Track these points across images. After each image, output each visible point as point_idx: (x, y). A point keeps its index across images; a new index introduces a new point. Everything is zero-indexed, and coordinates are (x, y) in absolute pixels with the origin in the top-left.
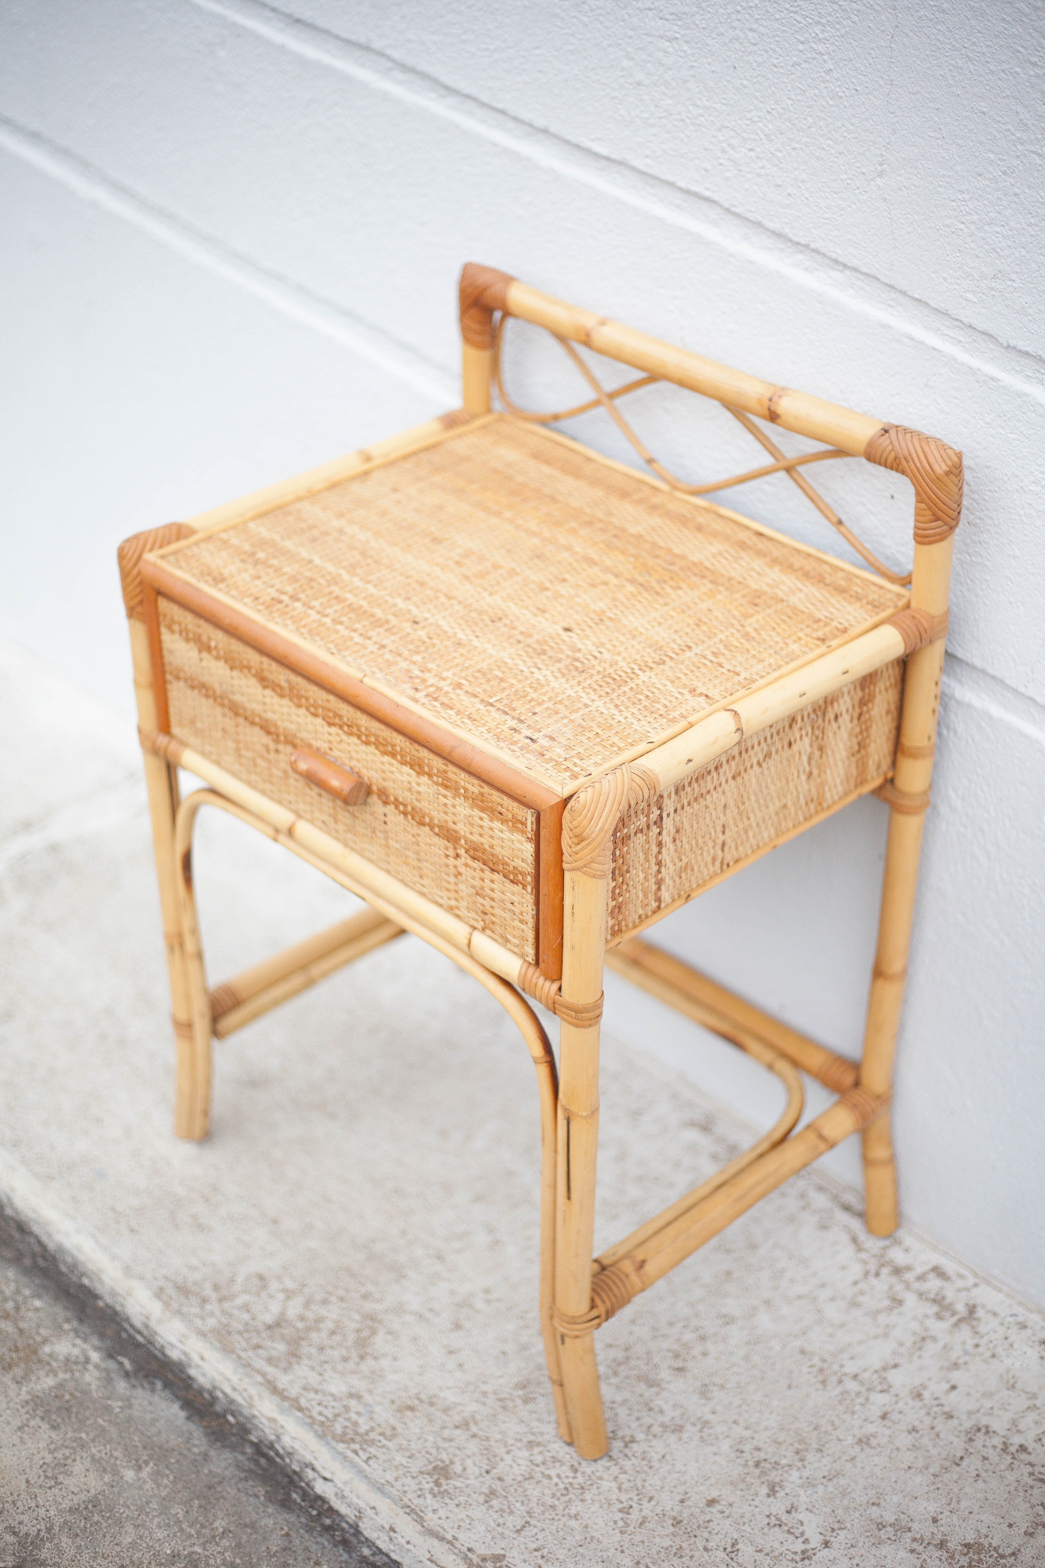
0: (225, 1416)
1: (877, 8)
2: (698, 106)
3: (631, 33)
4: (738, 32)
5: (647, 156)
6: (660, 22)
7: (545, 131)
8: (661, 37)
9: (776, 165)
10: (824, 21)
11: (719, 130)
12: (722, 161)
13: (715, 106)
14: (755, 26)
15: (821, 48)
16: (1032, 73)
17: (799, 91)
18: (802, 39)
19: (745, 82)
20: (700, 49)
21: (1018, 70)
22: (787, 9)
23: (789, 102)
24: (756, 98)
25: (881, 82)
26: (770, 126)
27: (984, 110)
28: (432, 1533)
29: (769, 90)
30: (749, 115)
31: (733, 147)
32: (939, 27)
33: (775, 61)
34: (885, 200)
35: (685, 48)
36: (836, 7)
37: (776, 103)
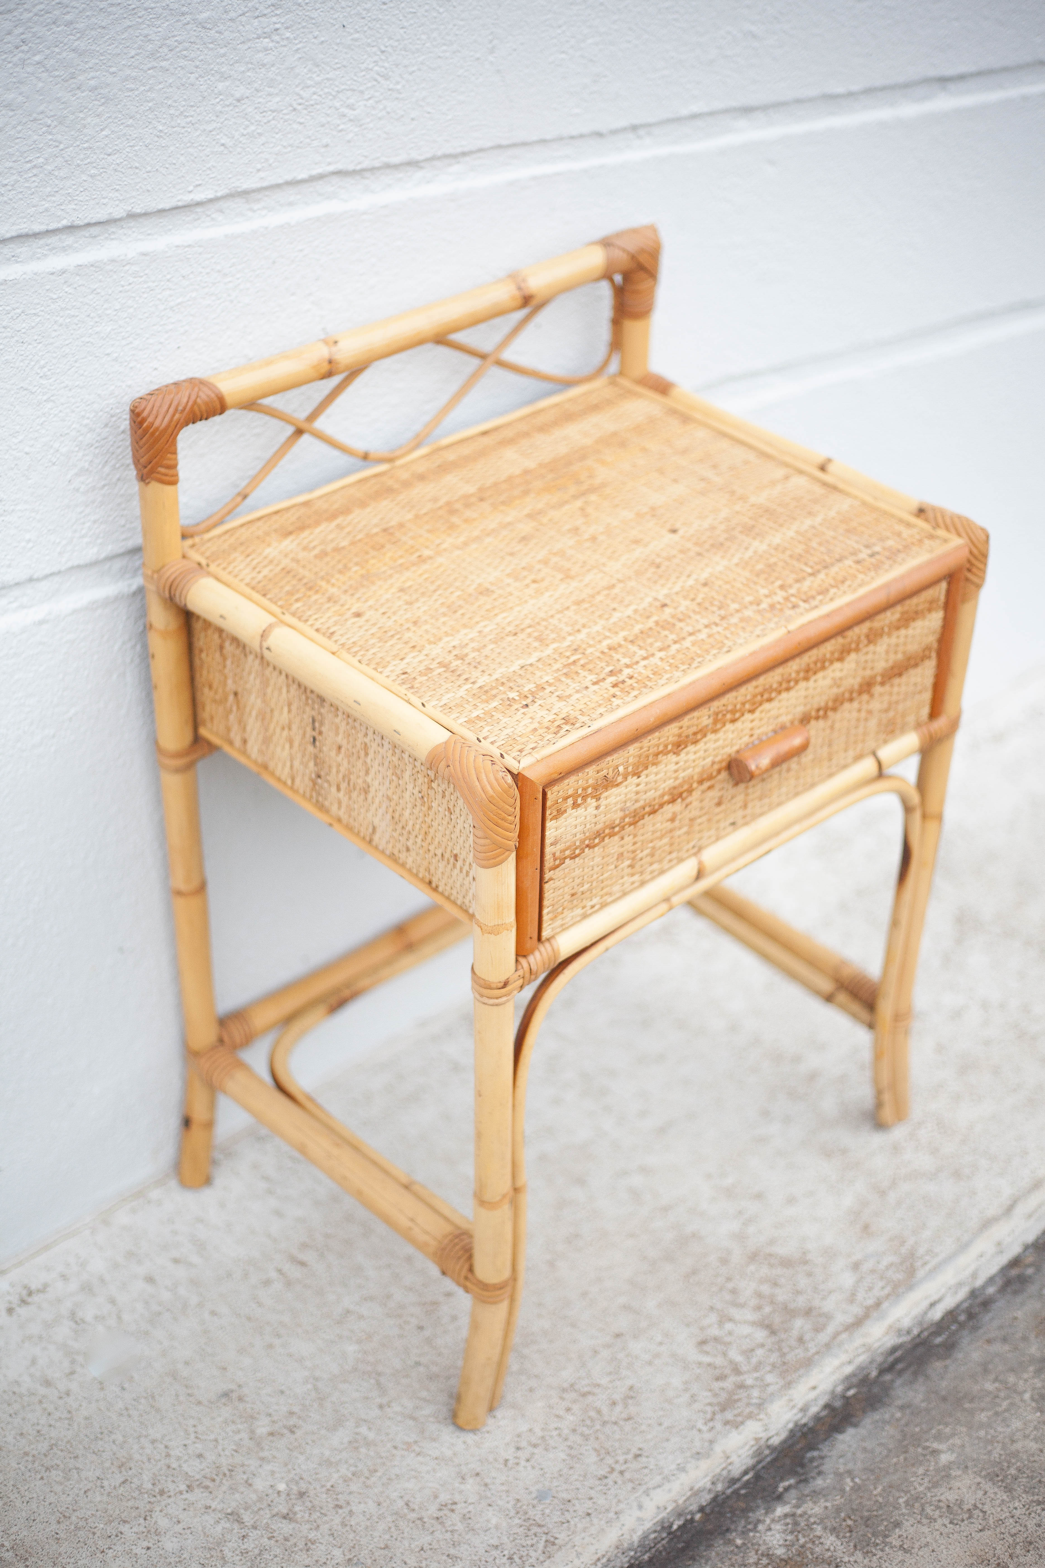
0: (848, 1398)
2: (308, 87)
3: (222, 51)
5: (259, 170)
6: (256, 23)
7: (132, 216)
8: (258, 38)
9: (397, 99)
11: (335, 97)
12: (342, 127)
13: (328, 76)
17: (410, 16)
19: (356, 36)
20: (304, 27)
23: (402, 31)
24: (369, 45)
26: (386, 65)
28: (1009, 1210)
29: (382, 31)
30: (363, 66)
31: (351, 107)
34: (498, 71)
35: (288, 35)
37: (390, 38)
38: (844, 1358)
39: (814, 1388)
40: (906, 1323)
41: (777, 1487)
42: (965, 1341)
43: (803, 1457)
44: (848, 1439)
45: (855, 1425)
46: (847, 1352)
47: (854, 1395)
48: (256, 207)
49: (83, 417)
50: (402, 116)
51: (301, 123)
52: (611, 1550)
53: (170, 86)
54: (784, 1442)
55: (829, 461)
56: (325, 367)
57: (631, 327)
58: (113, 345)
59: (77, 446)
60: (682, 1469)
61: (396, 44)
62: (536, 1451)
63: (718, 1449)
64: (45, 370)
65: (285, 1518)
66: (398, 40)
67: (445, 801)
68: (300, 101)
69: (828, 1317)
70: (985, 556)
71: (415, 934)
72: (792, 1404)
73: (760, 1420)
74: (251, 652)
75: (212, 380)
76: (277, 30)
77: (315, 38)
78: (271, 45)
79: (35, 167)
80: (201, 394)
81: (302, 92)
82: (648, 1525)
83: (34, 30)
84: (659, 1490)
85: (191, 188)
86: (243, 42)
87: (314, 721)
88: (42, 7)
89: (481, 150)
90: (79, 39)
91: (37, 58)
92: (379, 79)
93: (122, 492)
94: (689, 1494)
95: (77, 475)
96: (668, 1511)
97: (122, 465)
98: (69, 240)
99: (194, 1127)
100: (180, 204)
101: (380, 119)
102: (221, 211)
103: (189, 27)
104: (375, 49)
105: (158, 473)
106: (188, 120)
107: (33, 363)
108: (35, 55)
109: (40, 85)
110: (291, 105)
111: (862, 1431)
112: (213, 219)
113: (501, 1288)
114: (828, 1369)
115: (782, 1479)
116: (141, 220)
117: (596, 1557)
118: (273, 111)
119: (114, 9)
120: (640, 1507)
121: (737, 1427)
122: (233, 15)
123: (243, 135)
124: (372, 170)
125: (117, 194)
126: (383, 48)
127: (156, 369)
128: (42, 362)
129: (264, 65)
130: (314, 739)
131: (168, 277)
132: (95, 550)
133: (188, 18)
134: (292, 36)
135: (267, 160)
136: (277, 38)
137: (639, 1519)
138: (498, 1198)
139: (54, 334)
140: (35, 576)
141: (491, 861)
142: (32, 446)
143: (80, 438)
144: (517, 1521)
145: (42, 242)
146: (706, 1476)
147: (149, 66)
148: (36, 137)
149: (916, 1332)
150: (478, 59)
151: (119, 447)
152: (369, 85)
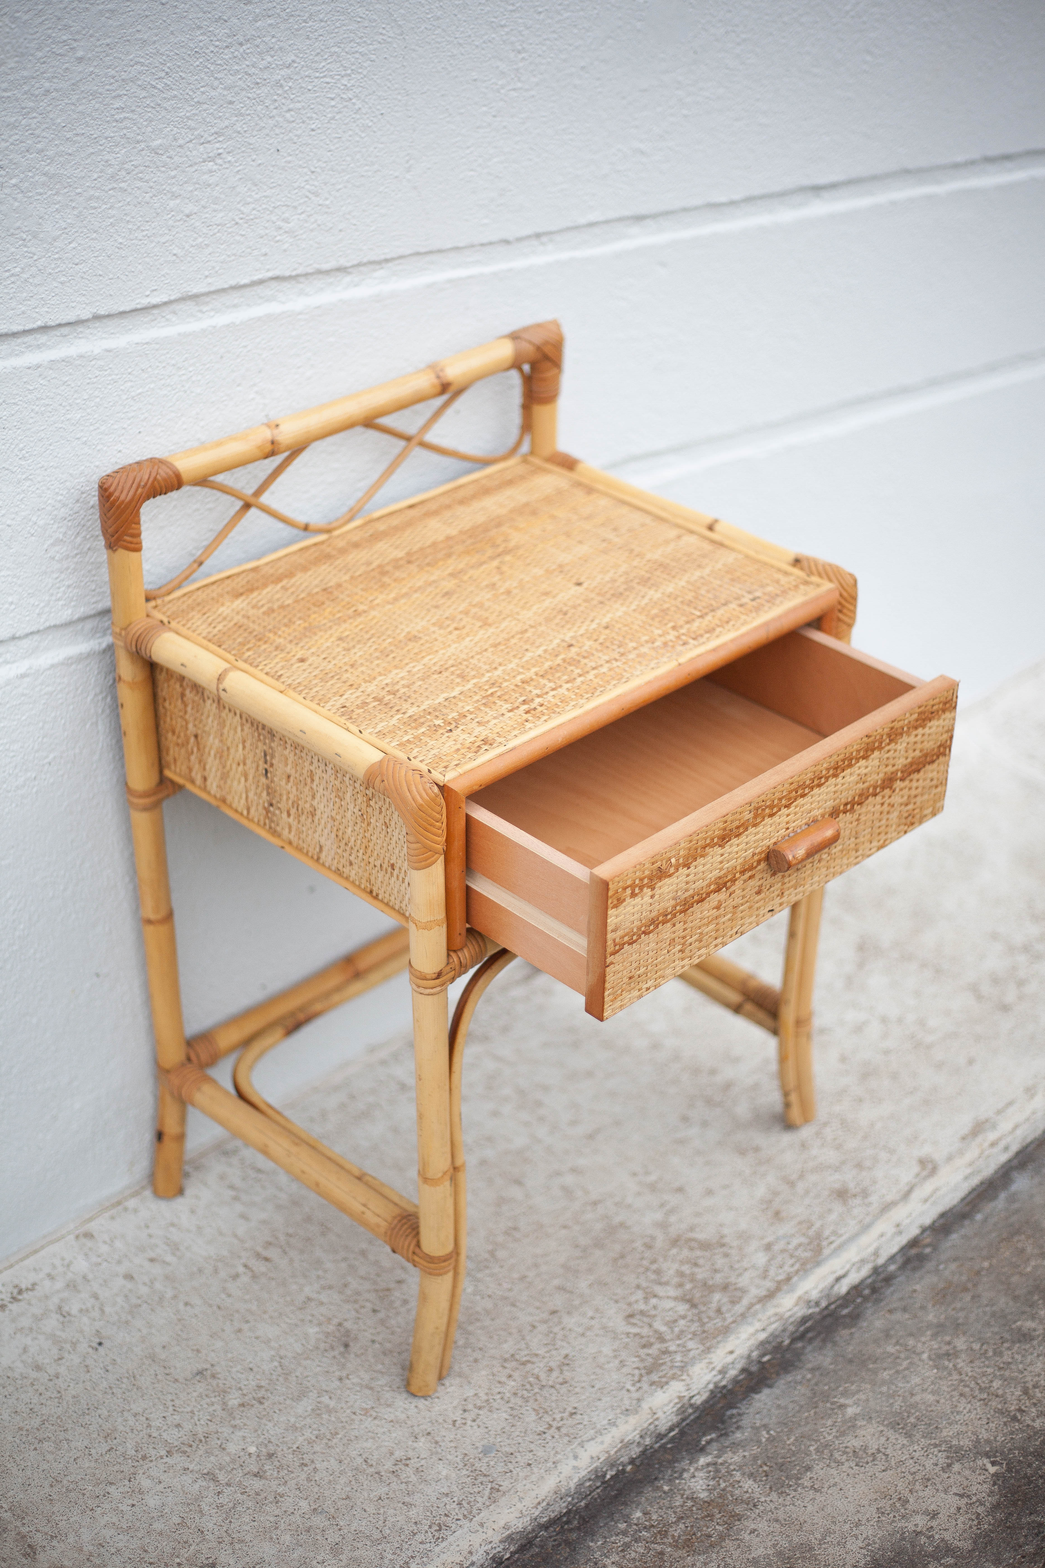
0: (763, 1363)
1: (390, 40)
2: (248, 204)
3: (173, 173)
4: (277, 118)
5: (207, 277)
6: (201, 148)
7: (97, 318)
8: (204, 161)
9: (326, 213)
10: (349, 72)
11: (271, 212)
12: (278, 238)
13: (265, 194)
14: (291, 106)
15: (350, 94)
16: (503, 33)
17: (336, 141)
18: (333, 96)
19: (289, 158)
20: (243, 152)
21: (493, 36)
22: (317, 78)
23: (329, 154)
24: (300, 166)
25: (399, 97)
26: (316, 183)
27: (476, 77)
28: (906, 1195)
29: (311, 154)
30: (296, 185)
31: (286, 221)
32: (436, 32)
33: (313, 126)
34: (415, 188)
35: (229, 158)
36: (357, 55)
37: (319, 160)
38: (758, 1325)
39: (731, 1352)
40: (814, 1295)
41: (700, 1441)
42: (869, 1312)
43: (724, 1415)
44: (764, 1398)
45: (770, 1386)
46: (759, 1320)
47: (769, 1361)
48: (205, 309)
49: (57, 493)
50: (331, 228)
51: (243, 235)
52: (551, 1495)
53: (128, 204)
54: (706, 1402)
55: (716, 521)
56: (269, 448)
57: (540, 411)
58: (82, 430)
59: (52, 519)
60: (613, 1424)
61: (324, 165)
62: (481, 1412)
63: (645, 1406)
64: (24, 452)
65: (255, 1476)
66: (325, 162)
67: (382, 816)
68: (241, 216)
69: (744, 1291)
70: (854, 598)
71: (362, 964)
72: (711, 1366)
73: (683, 1380)
74: (209, 698)
75: (169, 460)
76: (220, 154)
77: (253, 161)
78: (215, 167)
79: (13, 275)
80: (160, 471)
81: (242, 208)
82: (583, 1473)
83: (10, 157)
84: (592, 1442)
85: (148, 293)
86: (191, 166)
87: (265, 755)
88: (17, 137)
89: (401, 257)
90: (49, 164)
91: (14, 181)
92: (310, 196)
93: (92, 560)
94: (620, 1445)
95: (53, 545)
96: (601, 1460)
97: (92, 536)
98: (43, 338)
99: (166, 1139)
100: (139, 306)
101: (312, 230)
102: (175, 313)
103: (143, 153)
104: (305, 170)
105: (124, 541)
106: (144, 233)
107: (13, 446)
108: (11, 179)
109: (16, 204)
110: (233, 220)
111: (776, 1391)
112: (167, 320)
113: (445, 1261)
114: (744, 1336)
115: (704, 1435)
116: (105, 321)
117: (537, 1501)
118: (218, 225)
119: (78, 138)
120: (576, 1457)
121: (662, 1387)
122: (181, 142)
123: (192, 246)
124: (306, 275)
125: (83, 298)
126: (313, 169)
127: (120, 451)
128: (21, 446)
129: (209, 185)
130: (266, 771)
131: (130, 370)
132: (70, 611)
133: (143, 145)
134: (233, 160)
135: (213, 268)
136: (219, 161)
137: (574, 1468)
138: (440, 1175)
139: (31, 421)
140: (17, 635)
141: (423, 863)
142: (13, 519)
143: (55, 513)
144: (464, 1472)
145: (19, 341)
146: (635, 1430)
147: (110, 187)
148: (13, 250)
149: (824, 1304)
150: (396, 177)
151: (88, 520)
152: (302, 201)
